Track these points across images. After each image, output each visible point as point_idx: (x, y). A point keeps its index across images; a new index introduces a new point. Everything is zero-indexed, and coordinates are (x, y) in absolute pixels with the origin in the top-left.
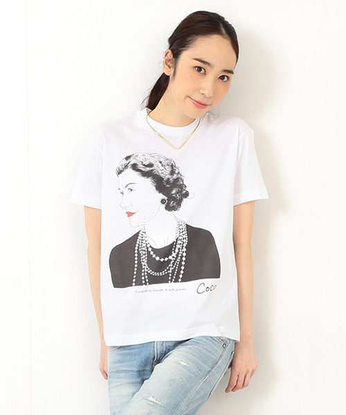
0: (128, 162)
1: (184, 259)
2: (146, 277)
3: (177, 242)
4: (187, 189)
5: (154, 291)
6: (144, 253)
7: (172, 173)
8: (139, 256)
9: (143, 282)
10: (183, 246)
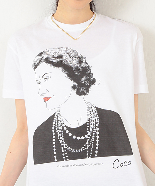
0: (41, 57)
1: (98, 137)
2: (66, 153)
3: (89, 123)
4: (94, 77)
5: (74, 165)
6: (60, 131)
7: (80, 62)
8: (56, 135)
9: (64, 158)
10: (96, 126)
